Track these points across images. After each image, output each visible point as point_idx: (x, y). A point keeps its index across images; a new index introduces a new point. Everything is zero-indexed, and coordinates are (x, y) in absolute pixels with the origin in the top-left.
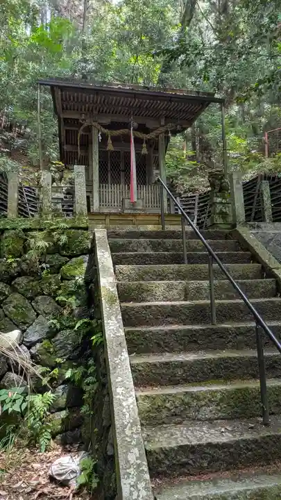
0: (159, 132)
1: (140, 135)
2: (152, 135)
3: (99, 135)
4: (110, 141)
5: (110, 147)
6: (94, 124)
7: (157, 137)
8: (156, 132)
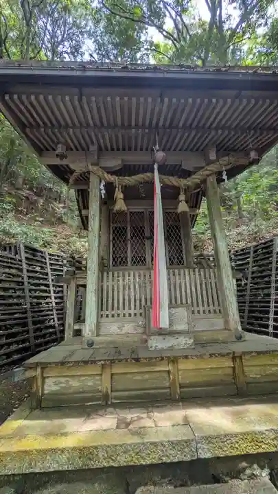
0: (207, 172)
1: (173, 181)
2: (196, 178)
3: (102, 187)
4: (119, 195)
5: (120, 205)
6: (91, 168)
7: (204, 181)
8: (201, 172)
